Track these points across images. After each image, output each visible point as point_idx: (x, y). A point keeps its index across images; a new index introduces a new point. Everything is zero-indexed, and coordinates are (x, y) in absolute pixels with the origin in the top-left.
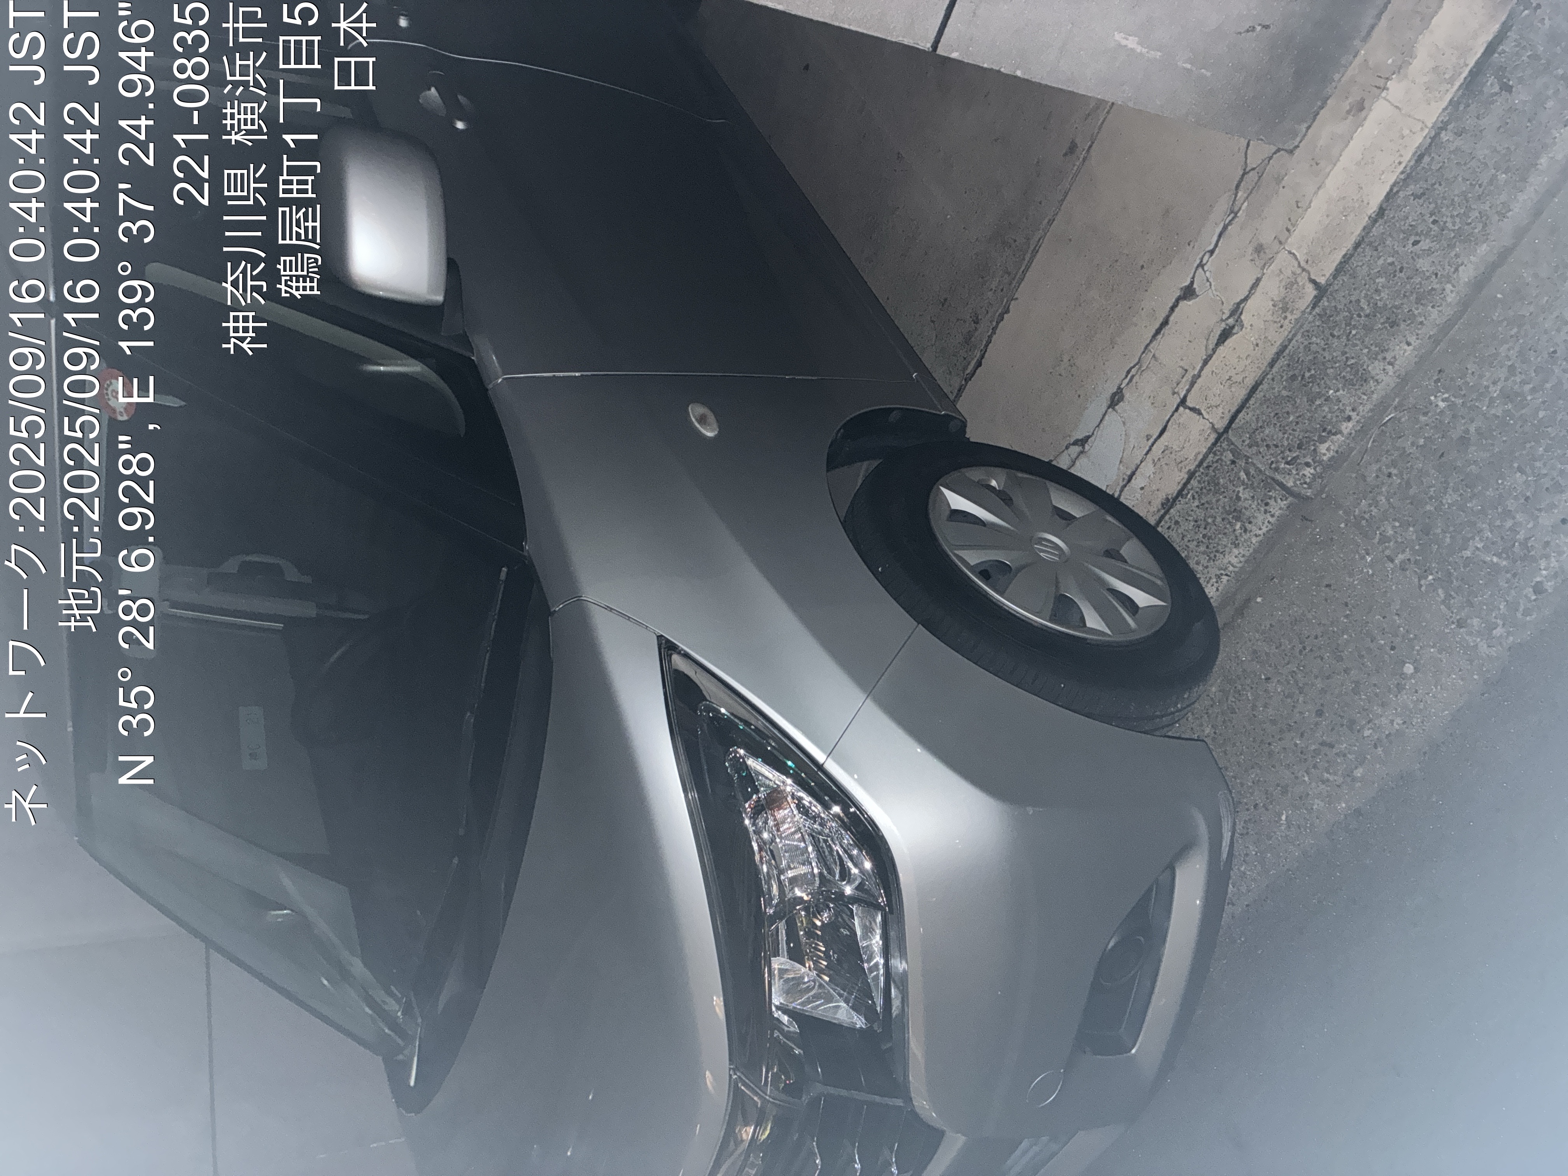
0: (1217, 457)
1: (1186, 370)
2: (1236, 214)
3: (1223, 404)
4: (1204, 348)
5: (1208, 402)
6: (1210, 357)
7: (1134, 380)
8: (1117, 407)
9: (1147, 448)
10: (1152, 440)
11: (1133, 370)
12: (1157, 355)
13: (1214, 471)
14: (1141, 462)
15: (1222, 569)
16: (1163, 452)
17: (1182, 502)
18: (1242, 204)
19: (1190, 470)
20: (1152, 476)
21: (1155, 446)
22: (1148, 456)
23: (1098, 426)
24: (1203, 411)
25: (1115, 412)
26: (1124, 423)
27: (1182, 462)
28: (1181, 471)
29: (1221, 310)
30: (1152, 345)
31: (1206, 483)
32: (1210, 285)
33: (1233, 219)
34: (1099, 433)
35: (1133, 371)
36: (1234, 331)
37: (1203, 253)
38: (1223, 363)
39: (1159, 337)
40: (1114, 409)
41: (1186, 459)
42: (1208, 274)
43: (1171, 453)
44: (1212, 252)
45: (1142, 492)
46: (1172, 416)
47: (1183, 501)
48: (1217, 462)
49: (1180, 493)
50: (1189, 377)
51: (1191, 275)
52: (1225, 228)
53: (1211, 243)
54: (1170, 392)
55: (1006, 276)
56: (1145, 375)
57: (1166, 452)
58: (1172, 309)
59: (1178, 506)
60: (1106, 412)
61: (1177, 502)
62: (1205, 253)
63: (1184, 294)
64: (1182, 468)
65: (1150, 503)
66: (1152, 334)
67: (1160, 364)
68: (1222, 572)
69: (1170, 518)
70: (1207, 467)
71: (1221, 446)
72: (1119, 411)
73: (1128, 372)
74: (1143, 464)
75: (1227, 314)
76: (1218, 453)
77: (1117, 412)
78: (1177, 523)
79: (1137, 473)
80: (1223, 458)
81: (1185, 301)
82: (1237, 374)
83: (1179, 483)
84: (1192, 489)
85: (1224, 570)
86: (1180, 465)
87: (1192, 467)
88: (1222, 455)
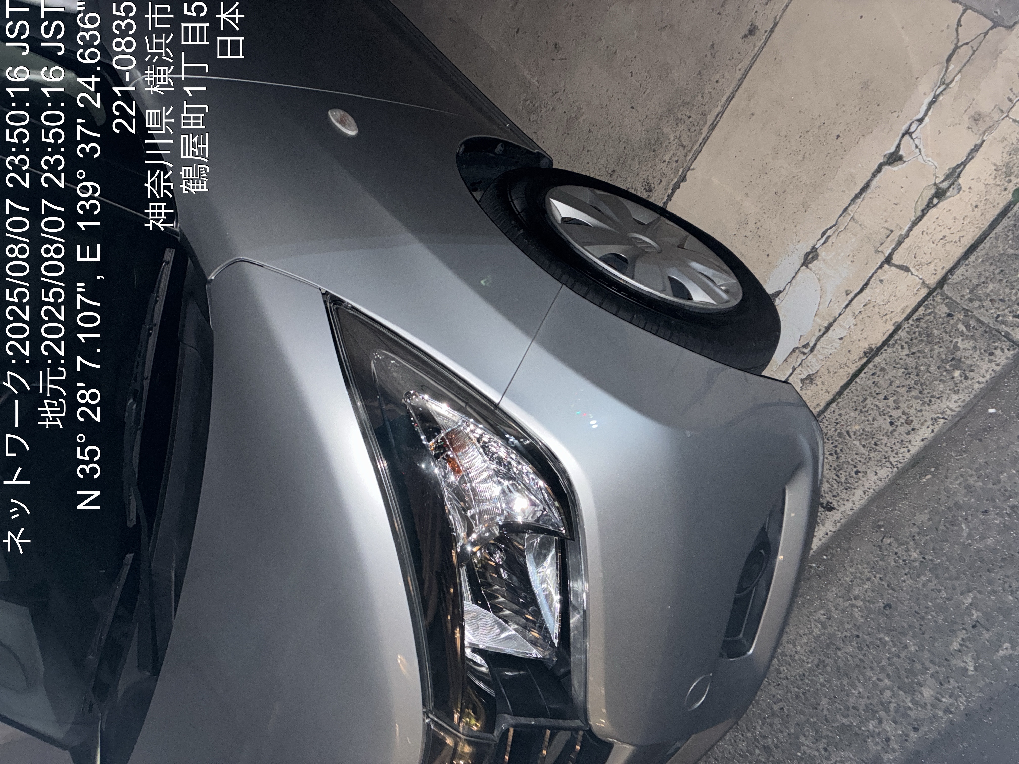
0: (930, 311)
1: (892, 231)
2: (948, 85)
3: (935, 261)
4: (913, 210)
5: (917, 259)
6: (920, 218)
7: (830, 240)
8: (810, 265)
9: (847, 302)
10: (852, 295)
11: (829, 231)
12: (856, 217)
13: (925, 323)
14: (840, 315)
15: (938, 413)
16: (864, 306)
17: (888, 351)
18: (955, 76)
19: (897, 322)
20: (852, 327)
21: (855, 300)
22: (847, 309)
23: (790, 282)
24: (911, 269)
25: (808, 270)
26: (819, 280)
27: (886, 315)
28: (885, 323)
29: (934, 175)
30: (850, 208)
31: (917, 334)
32: (920, 151)
33: (945, 89)
34: (791, 288)
35: (829, 233)
36: (948, 194)
37: (911, 121)
38: (936, 223)
39: (859, 201)
40: (807, 267)
41: (892, 312)
42: (917, 141)
43: (874, 306)
44: (921, 121)
45: (841, 341)
46: (876, 272)
47: (890, 350)
48: (930, 314)
49: (885, 343)
50: (895, 237)
51: (897, 142)
52: (936, 98)
53: (919, 112)
54: (873, 252)
55: (681, 149)
56: (842, 235)
57: (868, 306)
58: (874, 175)
59: (884, 355)
60: (799, 269)
61: (882, 351)
62: (913, 122)
63: (888, 159)
64: (887, 320)
65: (849, 351)
66: (851, 198)
67: (860, 225)
68: (940, 416)
69: (874, 366)
70: (917, 319)
71: (933, 300)
72: (813, 269)
73: (824, 234)
74: (841, 316)
75: (942, 178)
76: (931, 307)
77: (811, 270)
78: (882, 369)
79: (835, 324)
80: (937, 311)
81: (890, 167)
82: (952, 234)
83: (884, 334)
84: (900, 339)
85: (942, 414)
86: (885, 318)
87: (900, 319)
88: (935, 308)
